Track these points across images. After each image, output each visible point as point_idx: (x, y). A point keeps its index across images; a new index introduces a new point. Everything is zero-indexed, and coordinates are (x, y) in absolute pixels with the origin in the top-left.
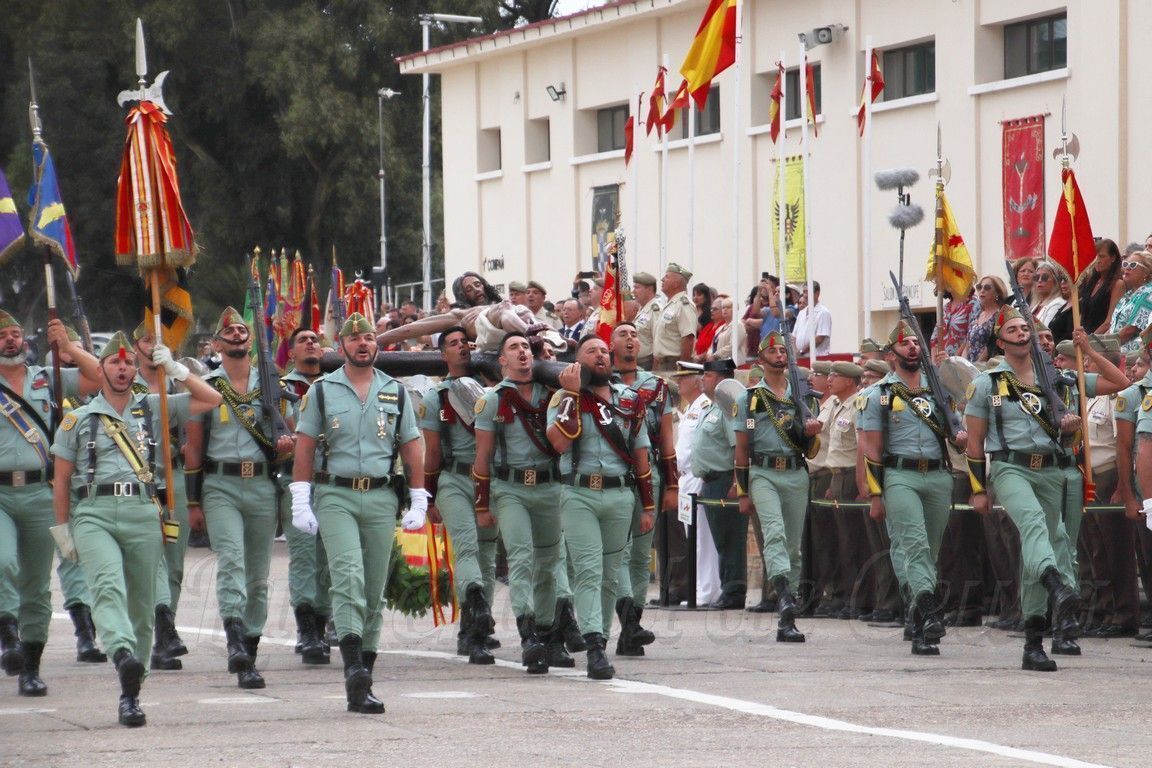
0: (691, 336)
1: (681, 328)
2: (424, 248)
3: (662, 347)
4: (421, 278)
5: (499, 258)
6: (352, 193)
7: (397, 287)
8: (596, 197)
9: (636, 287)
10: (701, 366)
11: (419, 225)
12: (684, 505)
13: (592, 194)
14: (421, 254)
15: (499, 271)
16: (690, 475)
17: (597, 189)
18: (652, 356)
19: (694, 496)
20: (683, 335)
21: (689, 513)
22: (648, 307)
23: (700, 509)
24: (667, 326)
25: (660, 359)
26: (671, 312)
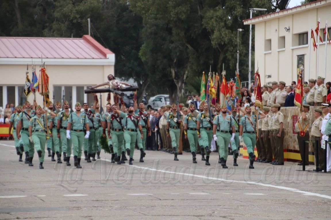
0: (326, 96)
1: (322, 94)
2: (249, 72)
3: (317, 100)
4: (248, 80)
5: (270, 75)
6: (230, 57)
7: (241, 83)
8: (298, 58)
9: (309, 83)
10: (328, 105)
11: (248, 66)
12: (323, 143)
13: (297, 57)
14: (248, 74)
15: (270, 79)
16: (325, 136)
17: (298, 56)
18: (314, 102)
19: (326, 141)
20: (323, 96)
21: (325, 146)
22: (313, 88)
23: (328, 145)
24: (318, 94)
25: (316, 103)
26: (319, 90)
